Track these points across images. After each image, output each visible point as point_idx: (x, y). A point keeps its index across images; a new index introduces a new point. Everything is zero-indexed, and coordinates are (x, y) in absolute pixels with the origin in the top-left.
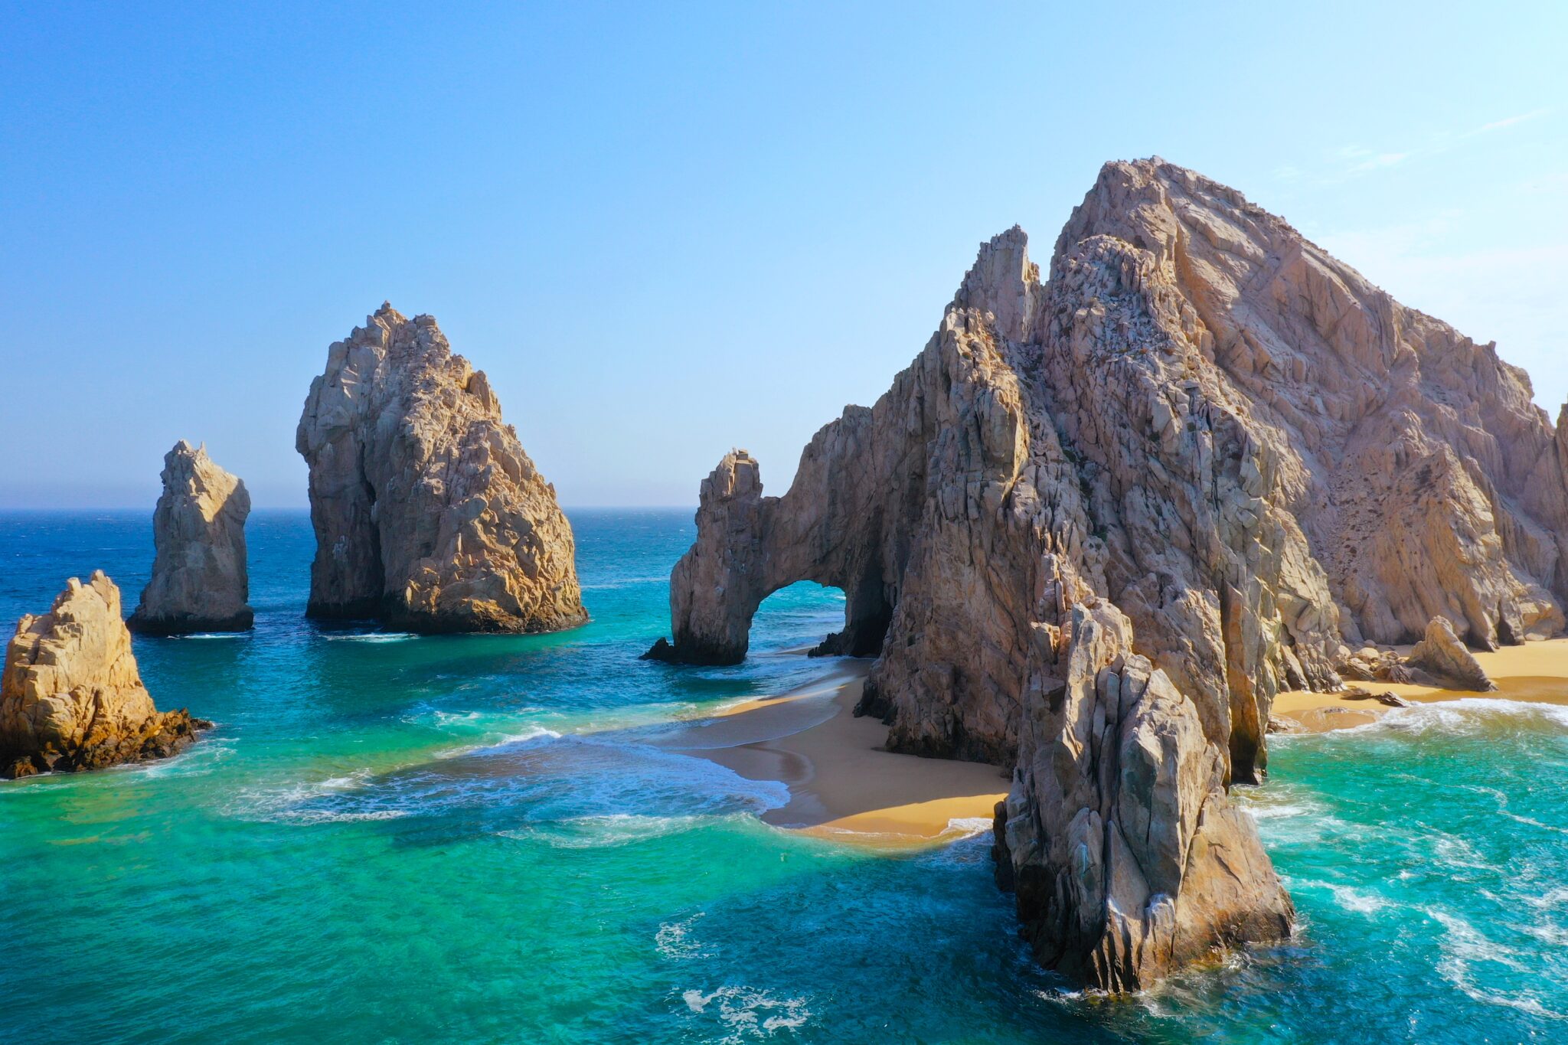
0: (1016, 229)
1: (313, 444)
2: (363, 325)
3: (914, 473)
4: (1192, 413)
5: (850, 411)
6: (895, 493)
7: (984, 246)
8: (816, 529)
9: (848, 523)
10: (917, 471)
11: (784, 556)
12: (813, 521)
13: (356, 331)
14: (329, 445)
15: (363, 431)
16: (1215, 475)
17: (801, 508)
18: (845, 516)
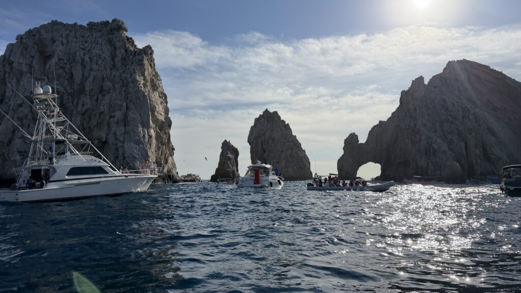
0: (421, 76)
1: (251, 140)
2: (262, 114)
4: (458, 107)
5: (380, 122)
7: (413, 81)
8: (373, 149)
9: (381, 148)
11: (365, 156)
13: (260, 115)
14: (255, 141)
15: (262, 138)
16: (463, 118)
17: (369, 145)
18: (380, 146)
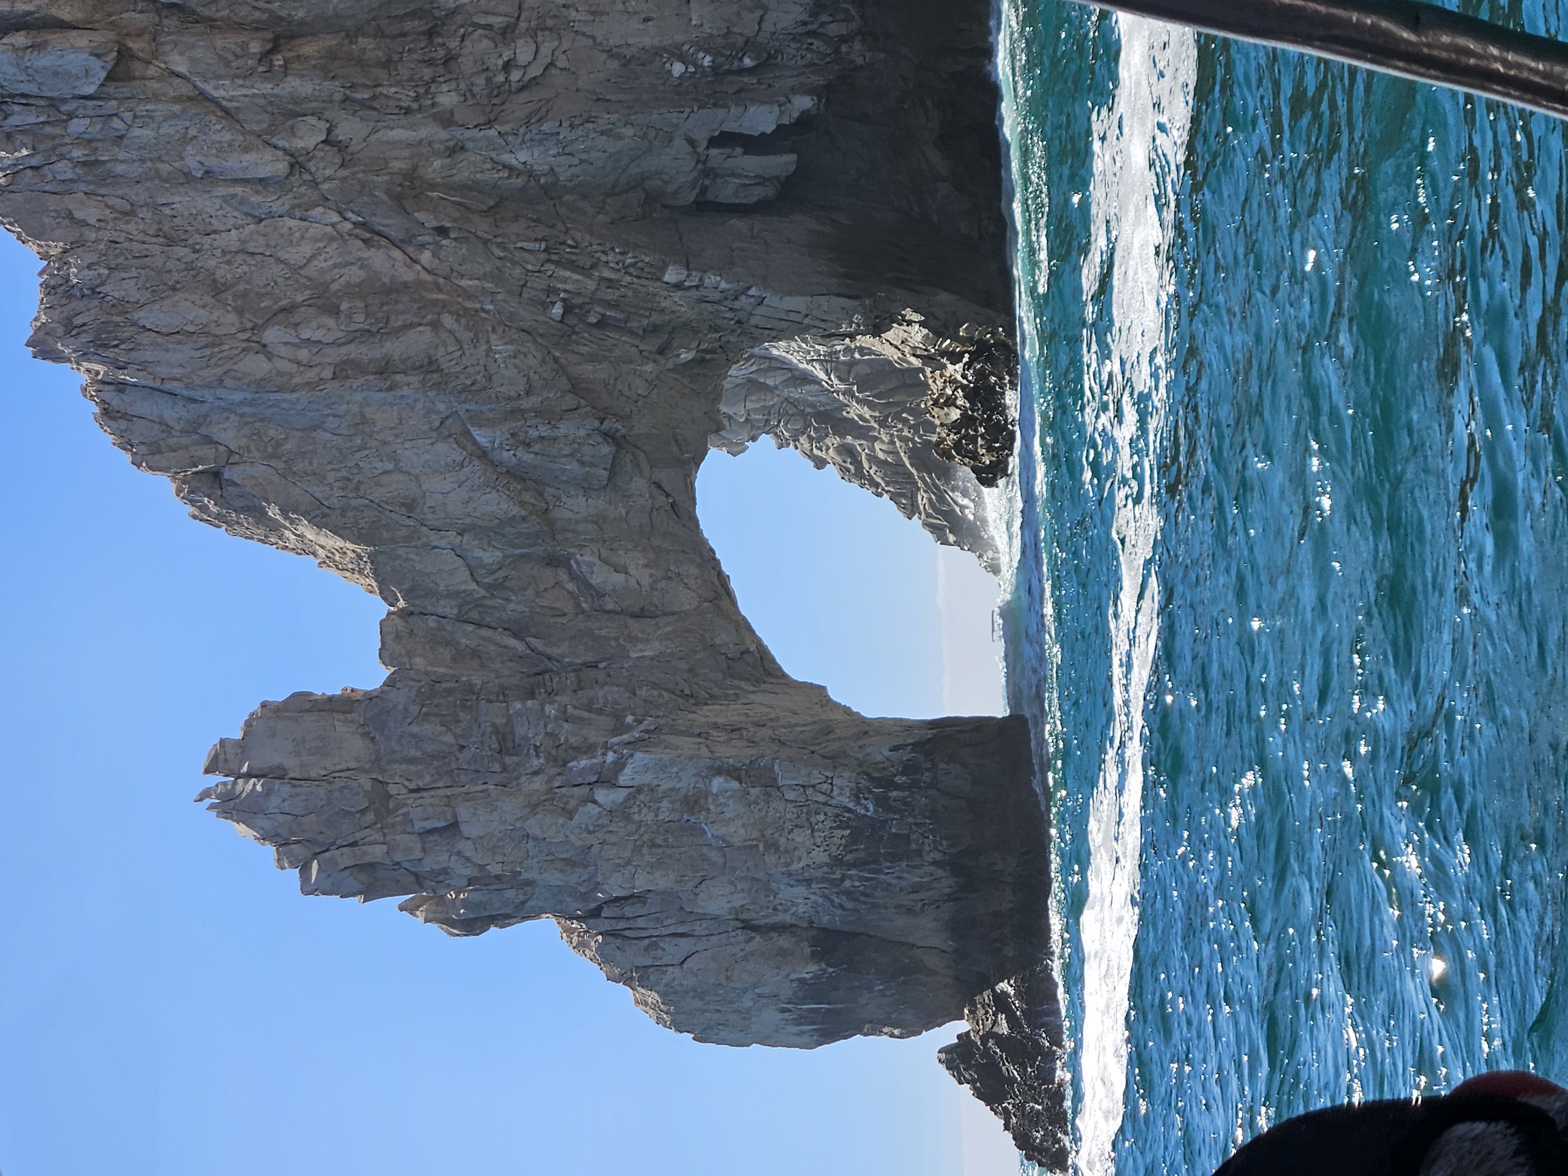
3: (265, 56)
5: (55, 340)
6: (342, 133)
8: (481, 436)
9: (459, 314)
10: (255, 47)
11: (600, 577)
12: (457, 455)
17: (410, 506)
18: (435, 325)
